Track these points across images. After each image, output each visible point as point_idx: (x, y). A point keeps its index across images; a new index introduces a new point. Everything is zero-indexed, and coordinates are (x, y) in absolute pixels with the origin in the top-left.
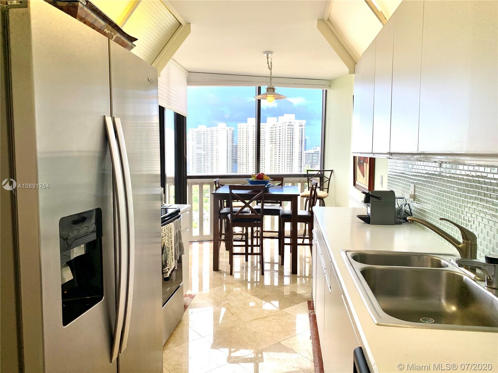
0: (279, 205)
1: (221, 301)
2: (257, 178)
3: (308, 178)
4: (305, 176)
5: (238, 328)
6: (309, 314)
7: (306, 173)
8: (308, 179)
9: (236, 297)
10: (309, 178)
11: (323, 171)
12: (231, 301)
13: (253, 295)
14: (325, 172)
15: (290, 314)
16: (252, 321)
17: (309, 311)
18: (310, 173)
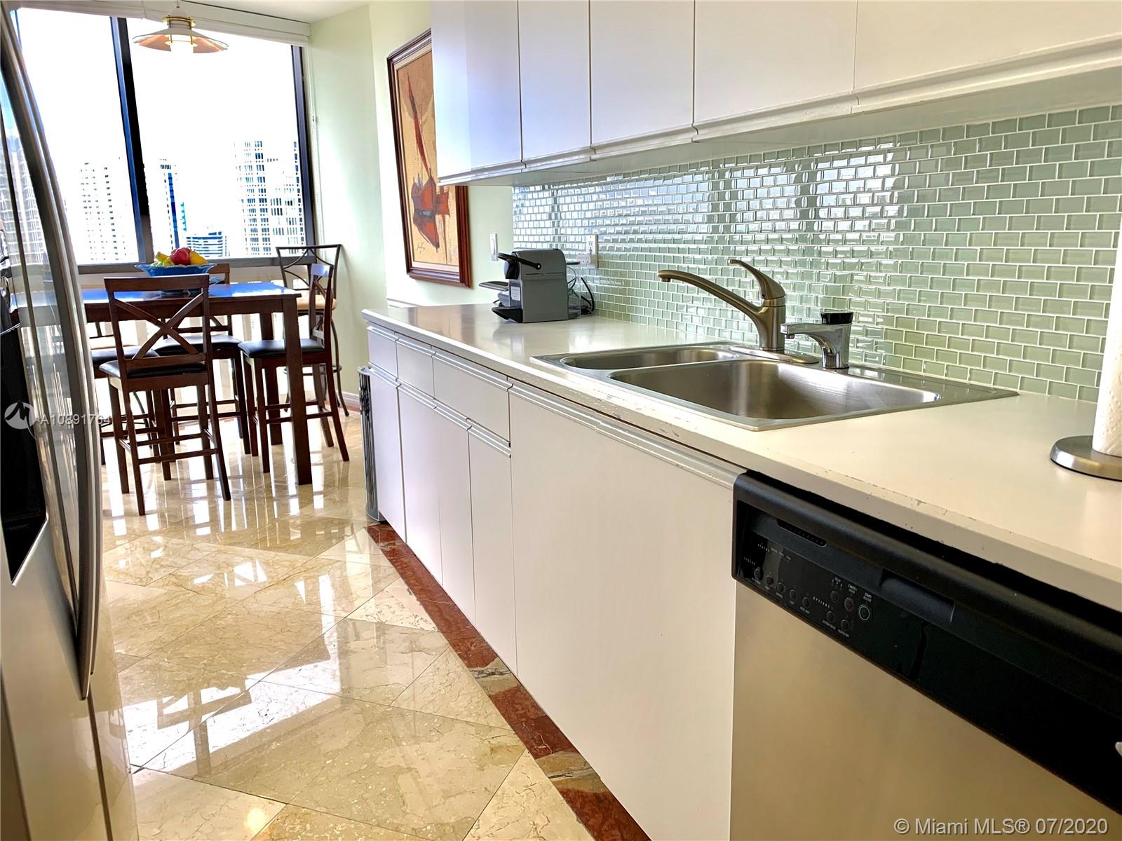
0: (227, 332)
1: (148, 572)
2: (174, 262)
3: (282, 268)
4: (272, 262)
5: (230, 616)
6: (382, 550)
7: (276, 255)
8: (283, 271)
9: (184, 558)
10: (284, 267)
11: (313, 247)
12: (176, 569)
13: (229, 545)
14: (321, 250)
15: (339, 561)
16: (258, 595)
17: (378, 546)
18: (285, 253)
